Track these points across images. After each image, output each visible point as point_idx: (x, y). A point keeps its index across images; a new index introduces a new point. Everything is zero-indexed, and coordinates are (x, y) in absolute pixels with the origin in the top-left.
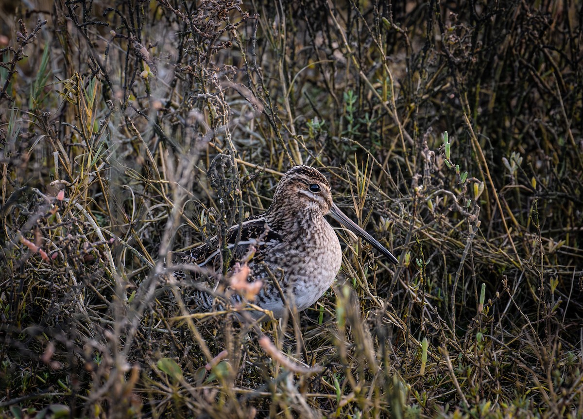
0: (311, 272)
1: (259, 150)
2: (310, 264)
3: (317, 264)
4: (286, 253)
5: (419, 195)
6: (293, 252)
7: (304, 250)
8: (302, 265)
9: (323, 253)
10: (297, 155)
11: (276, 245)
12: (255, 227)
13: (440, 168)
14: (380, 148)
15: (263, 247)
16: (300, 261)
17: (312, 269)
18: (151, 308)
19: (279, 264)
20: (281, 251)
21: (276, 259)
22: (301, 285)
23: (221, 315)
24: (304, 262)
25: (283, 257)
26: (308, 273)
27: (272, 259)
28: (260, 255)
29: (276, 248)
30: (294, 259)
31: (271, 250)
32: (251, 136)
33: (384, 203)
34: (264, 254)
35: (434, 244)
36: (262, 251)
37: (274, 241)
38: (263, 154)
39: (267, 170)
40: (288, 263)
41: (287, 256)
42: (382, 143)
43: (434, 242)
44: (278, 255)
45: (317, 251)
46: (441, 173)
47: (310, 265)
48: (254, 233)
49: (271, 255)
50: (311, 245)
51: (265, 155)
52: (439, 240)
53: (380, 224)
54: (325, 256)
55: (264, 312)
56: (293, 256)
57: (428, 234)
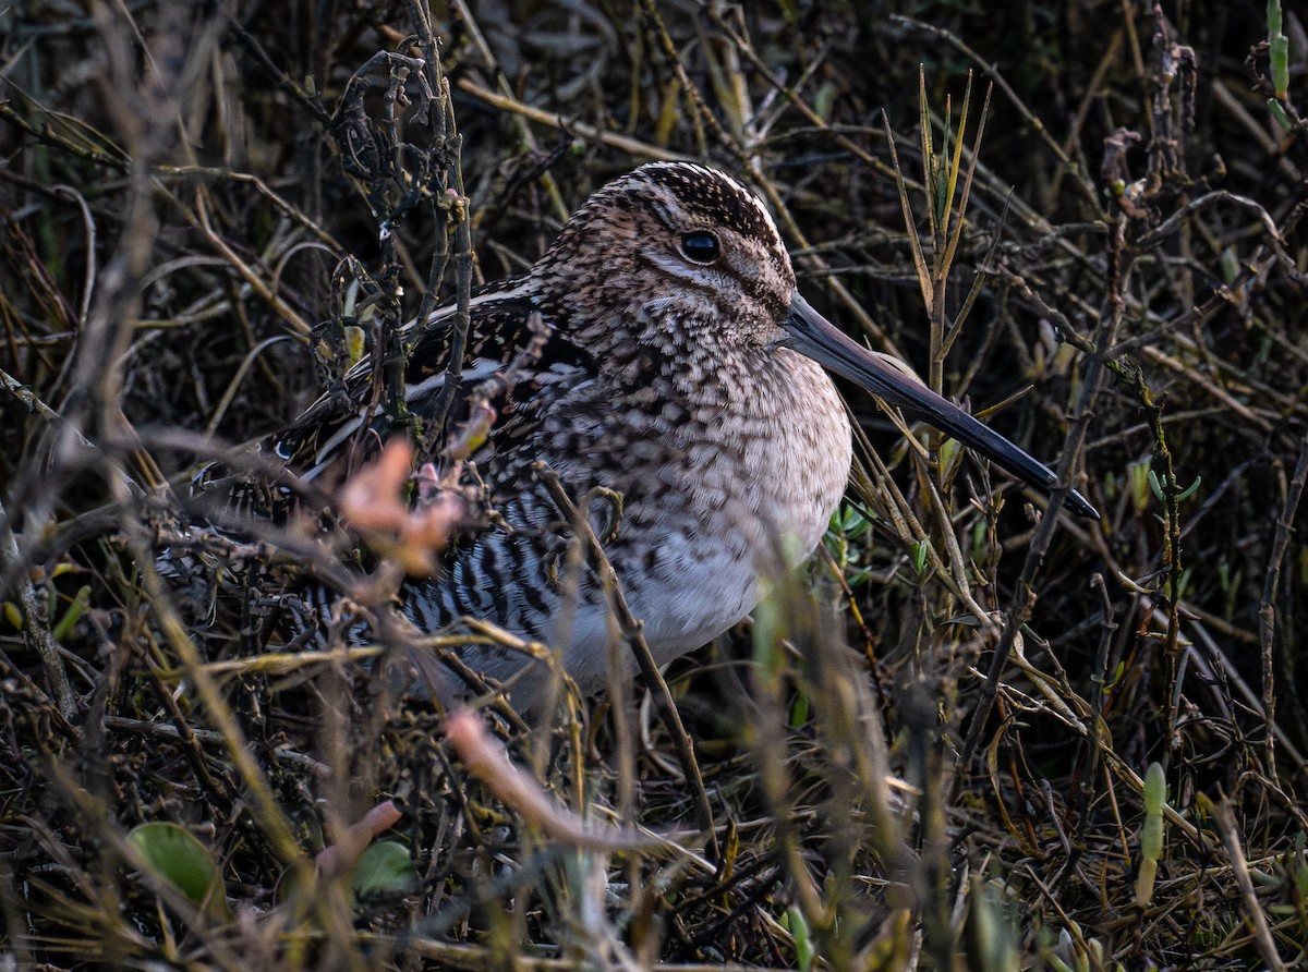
0: (713, 507)
1: (597, 68)
2: (712, 475)
3: (743, 475)
4: (610, 419)
5: (1132, 210)
6: (636, 420)
7: (684, 419)
8: (674, 472)
9: (767, 438)
10: (730, 85)
11: (575, 382)
12: (499, 318)
13: (1284, 143)
14: (1055, 69)
15: (525, 391)
16: (666, 459)
17: (721, 497)
18: (103, 632)
19: (583, 459)
20: (590, 408)
21: (574, 439)
22: (675, 548)
23: (362, 660)
24: (687, 465)
25: (599, 431)
26: (701, 505)
27: (559, 441)
28: (517, 420)
29: (574, 395)
30: (641, 448)
31: (554, 408)
32: (575, 22)
33: (1056, 271)
34: (529, 416)
35: (1246, 432)
36: (525, 406)
37: (567, 369)
38: (608, 83)
39: (609, 137)
40: (616, 457)
41: (615, 430)
42: (1065, 51)
43: (1248, 422)
44: (581, 425)
45: (735, 425)
46: (1287, 165)
47: (709, 482)
48: (492, 342)
49: (553, 426)
50: (709, 396)
51: (615, 89)
52: (1264, 416)
53: (1039, 350)
54: (774, 449)
55: (529, 653)
56: (634, 437)
57: (1220, 392)
